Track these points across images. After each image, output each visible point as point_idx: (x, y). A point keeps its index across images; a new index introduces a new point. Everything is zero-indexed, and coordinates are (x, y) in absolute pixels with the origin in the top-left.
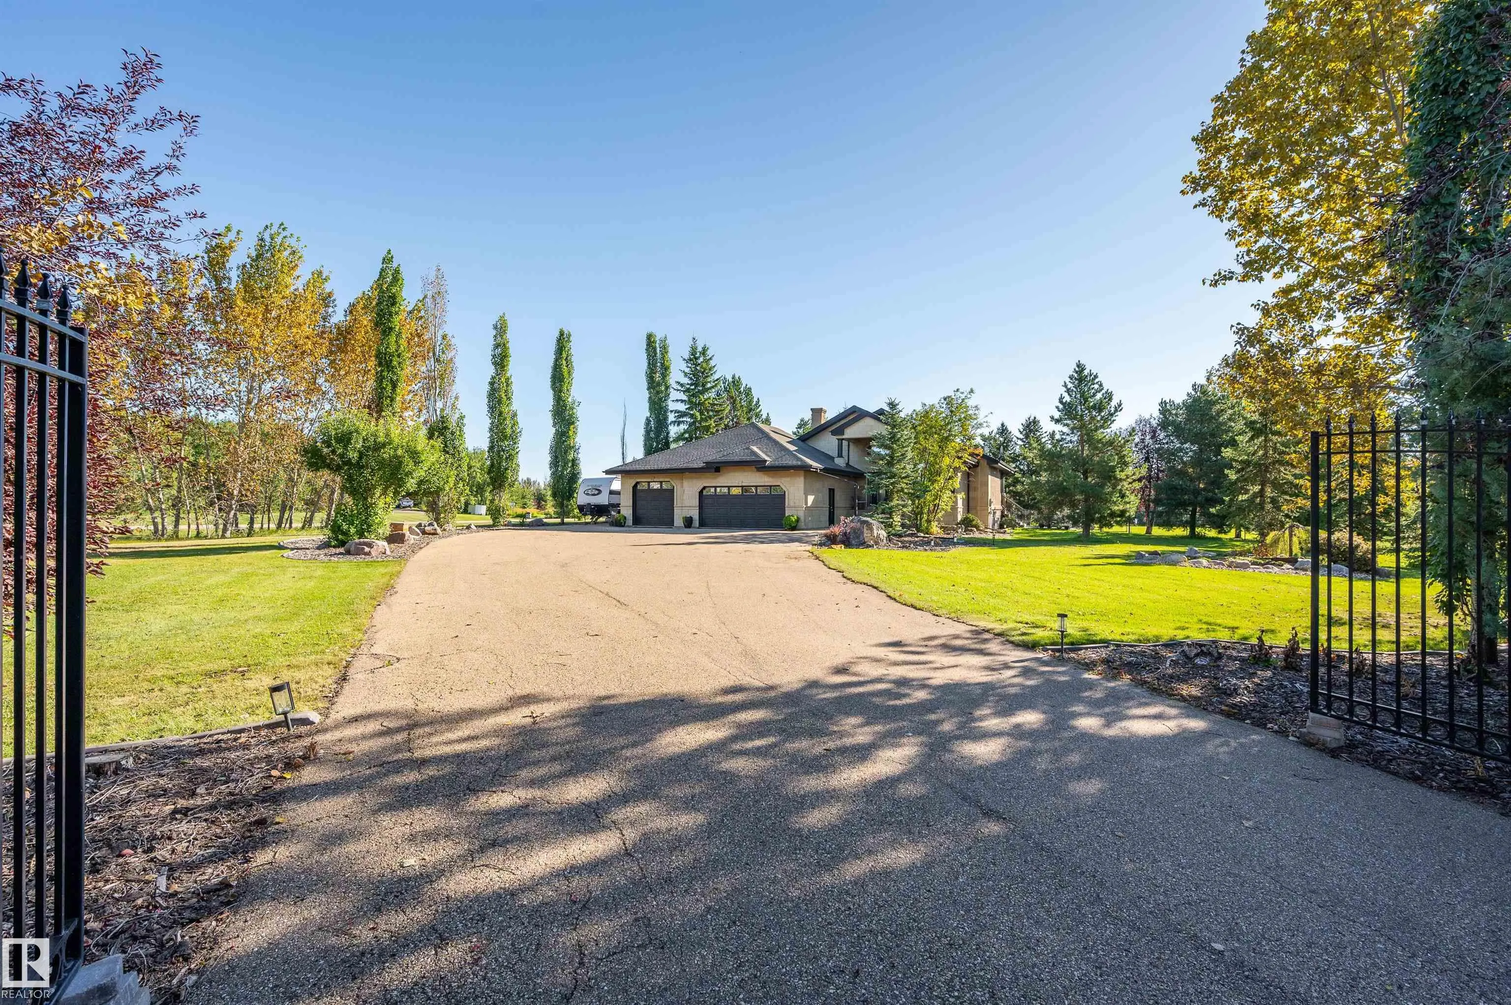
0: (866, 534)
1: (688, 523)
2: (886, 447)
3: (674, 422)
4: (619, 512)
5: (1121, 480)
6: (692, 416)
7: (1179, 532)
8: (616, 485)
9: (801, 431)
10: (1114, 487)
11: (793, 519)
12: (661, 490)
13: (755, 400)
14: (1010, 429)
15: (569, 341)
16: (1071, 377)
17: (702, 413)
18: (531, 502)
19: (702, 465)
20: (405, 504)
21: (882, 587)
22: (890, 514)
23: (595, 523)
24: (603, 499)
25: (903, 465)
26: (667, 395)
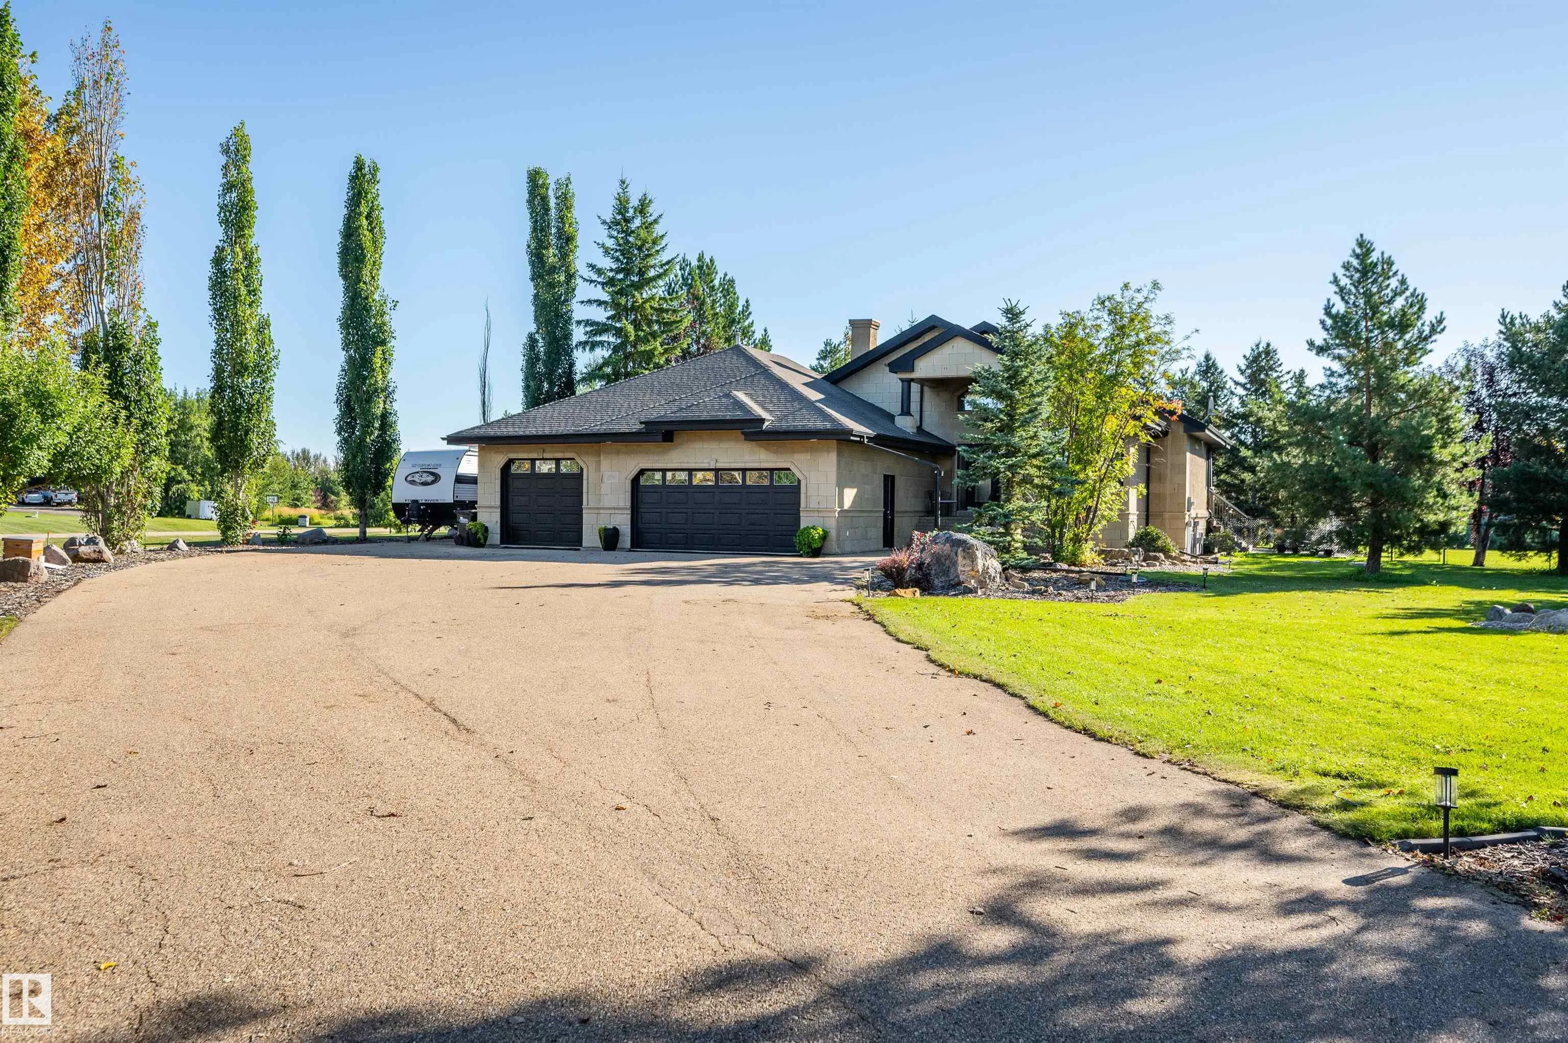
0: (962, 564)
1: (610, 539)
2: (1000, 395)
3: (583, 344)
4: (474, 518)
5: (1442, 463)
6: (619, 332)
7: (1537, 562)
8: (469, 465)
9: (826, 364)
10: (1430, 474)
11: (817, 534)
12: (557, 476)
13: (741, 302)
14: (1220, 365)
15: (374, 180)
16: (1347, 266)
17: (637, 327)
18: (310, 496)
19: (637, 427)
20: (61, 497)
21: (1014, 683)
22: (1006, 526)
23: (428, 538)
24: (443, 493)
25: (1032, 430)
26: (571, 291)
